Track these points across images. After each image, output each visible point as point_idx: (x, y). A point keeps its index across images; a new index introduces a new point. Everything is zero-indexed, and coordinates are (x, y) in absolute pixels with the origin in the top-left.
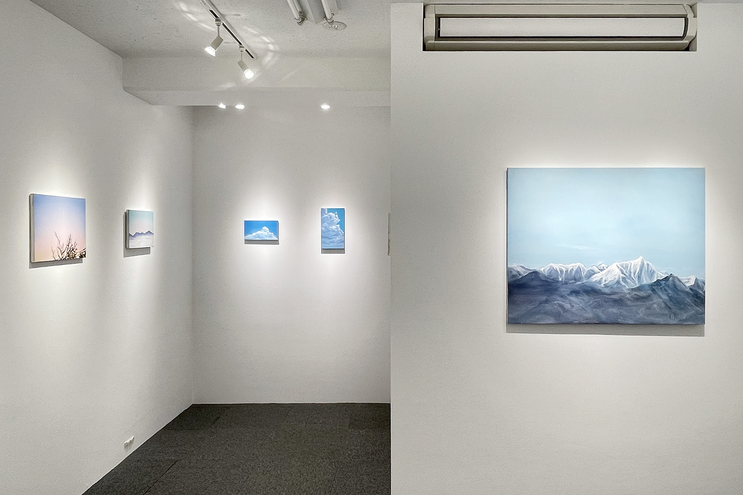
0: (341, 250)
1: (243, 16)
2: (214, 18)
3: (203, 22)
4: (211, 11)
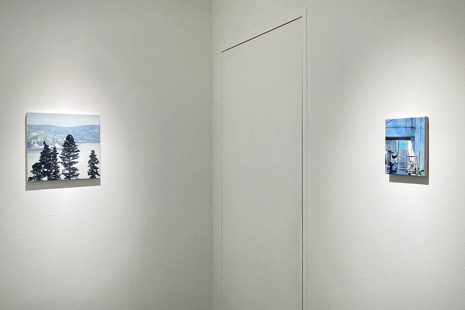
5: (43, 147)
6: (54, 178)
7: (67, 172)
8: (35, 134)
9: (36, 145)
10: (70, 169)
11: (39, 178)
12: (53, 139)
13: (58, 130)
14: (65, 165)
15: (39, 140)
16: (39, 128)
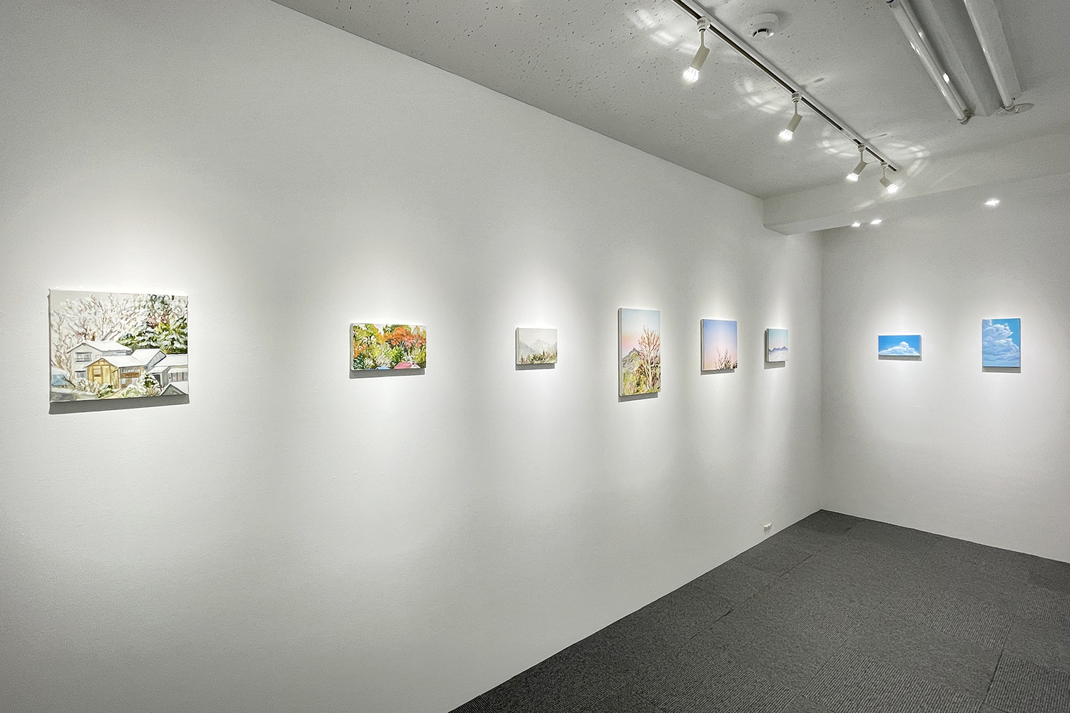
0: (1016, 369)
1: (890, 134)
2: (856, 145)
3: (844, 152)
4: (855, 140)
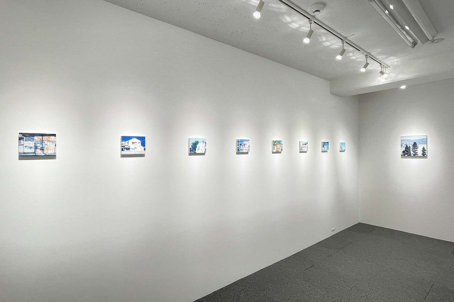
5: (406, 146)
6: (409, 155)
7: (414, 153)
8: (403, 142)
9: (404, 145)
10: (415, 153)
11: (404, 155)
12: (409, 144)
13: (411, 141)
14: (413, 151)
15: (404, 144)
16: (404, 140)
